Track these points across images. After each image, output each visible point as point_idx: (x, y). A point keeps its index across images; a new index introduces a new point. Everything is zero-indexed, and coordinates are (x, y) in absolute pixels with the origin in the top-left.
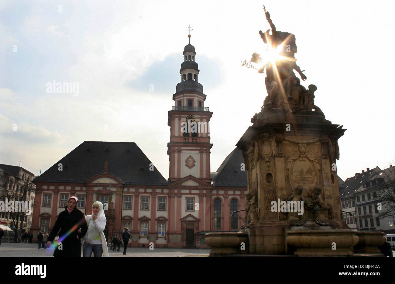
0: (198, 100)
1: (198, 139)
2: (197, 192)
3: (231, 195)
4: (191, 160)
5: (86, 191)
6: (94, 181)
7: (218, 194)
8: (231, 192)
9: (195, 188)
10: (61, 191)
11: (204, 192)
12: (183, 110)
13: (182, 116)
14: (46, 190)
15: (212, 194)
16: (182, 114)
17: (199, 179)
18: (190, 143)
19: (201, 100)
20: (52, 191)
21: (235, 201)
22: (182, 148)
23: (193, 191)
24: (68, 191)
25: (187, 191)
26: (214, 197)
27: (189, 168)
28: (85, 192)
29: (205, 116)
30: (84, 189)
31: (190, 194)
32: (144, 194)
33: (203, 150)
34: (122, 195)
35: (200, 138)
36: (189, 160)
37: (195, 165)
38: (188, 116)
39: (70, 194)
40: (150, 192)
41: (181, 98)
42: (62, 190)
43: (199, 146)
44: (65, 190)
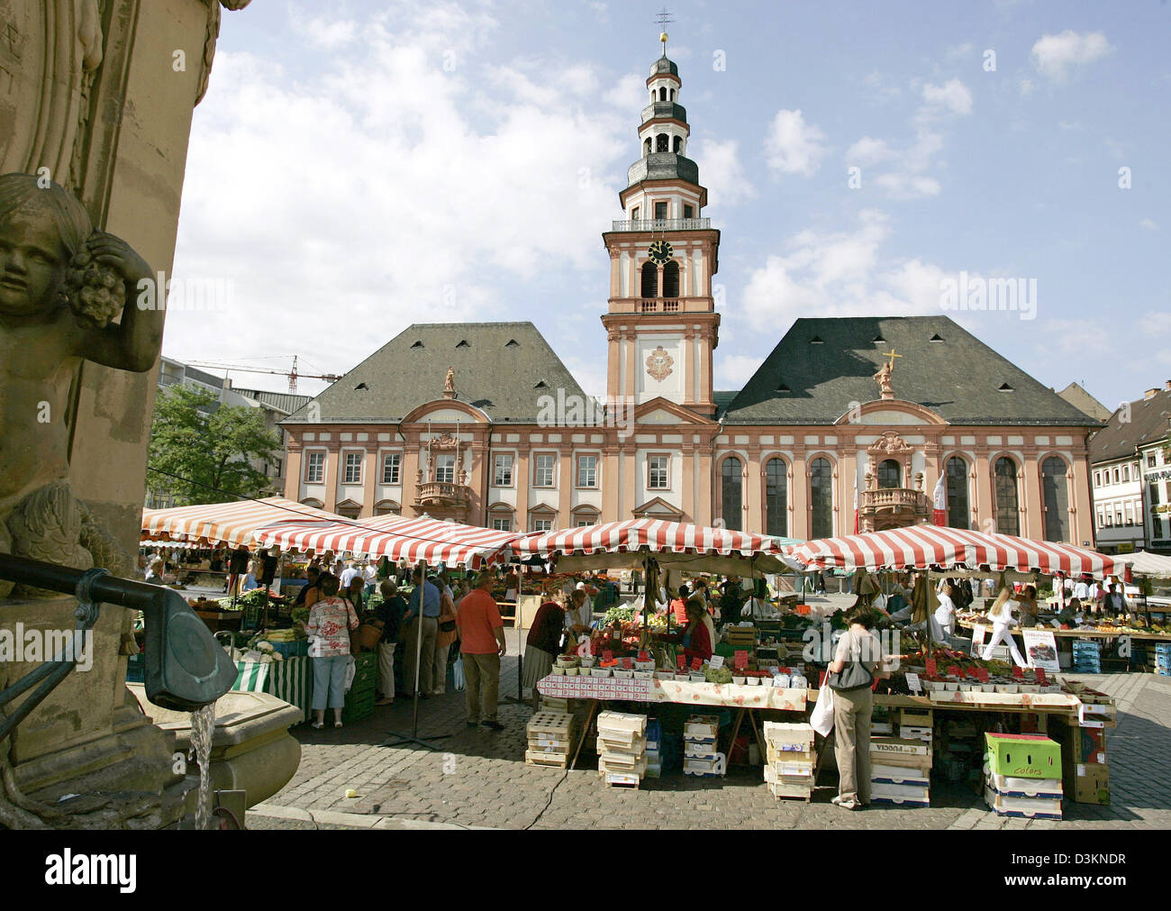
0: (683, 200)
1: (681, 304)
2: (677, 439)
3: (768, 447)
4: (661, 358)
5: (403, 444)
6: (420, 418)
7: (732, 444)
8: (767, 440)
9: (672, 429)
10: (345, 445)
11: (697, 439)
12: (642, 229)
13: (637, 244)
14: (312, 443)
15: (717, 445)
16: (638, 241)
17: (684, 407)
18: (660, 314)
19: (692, 201)
20: (326, 445)
21: (779, 462)
22: (638, 328)
23: (666, 439)
24: (362, 443)
25: (651, 439)
26: (722, 452)
27: (655, 378)
28: (400, 446)
29: (699, 242)
30: (398, 438)
31: (659, 444)
32: (543, 447)
33: (694, 330)
34: (489, 451)
35: (684, 299)
36: (658, 358)
37: (671, 371)
38: (653, 246)
39: (366, 451)
40: (557, 443)
41: (639, 201)
42: (348, 443)
43: (682, 322)
44: (354, 442)
